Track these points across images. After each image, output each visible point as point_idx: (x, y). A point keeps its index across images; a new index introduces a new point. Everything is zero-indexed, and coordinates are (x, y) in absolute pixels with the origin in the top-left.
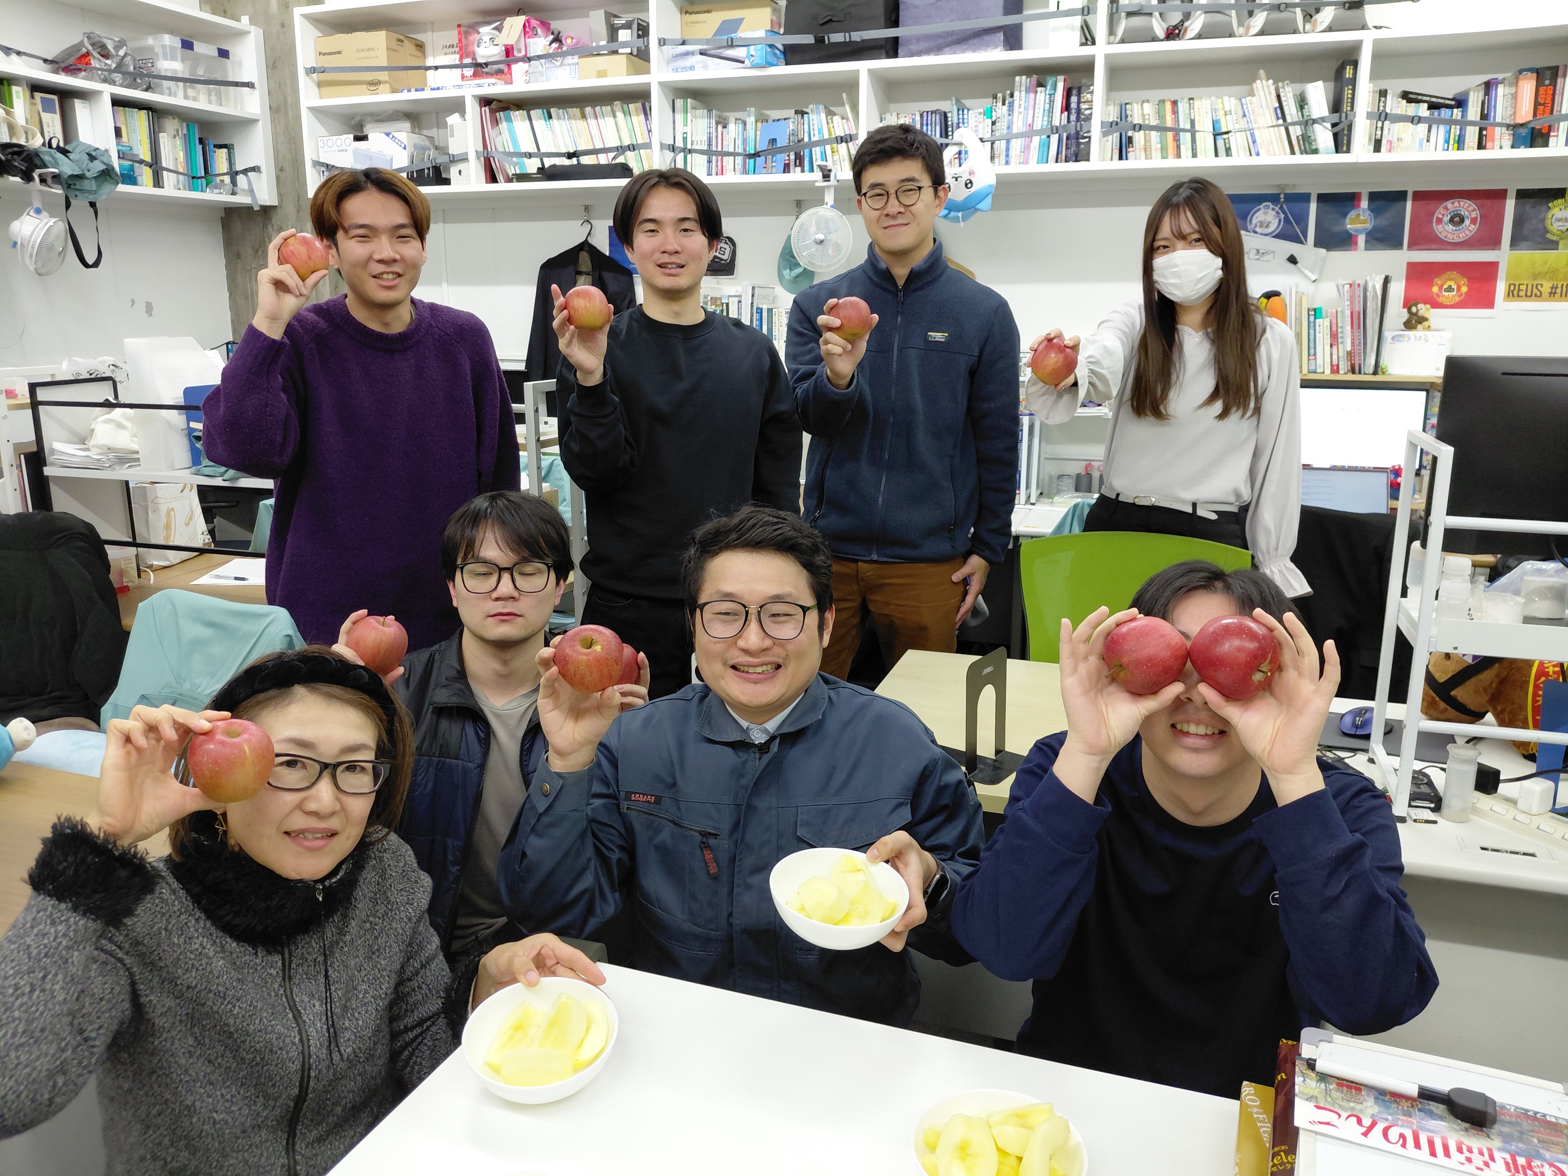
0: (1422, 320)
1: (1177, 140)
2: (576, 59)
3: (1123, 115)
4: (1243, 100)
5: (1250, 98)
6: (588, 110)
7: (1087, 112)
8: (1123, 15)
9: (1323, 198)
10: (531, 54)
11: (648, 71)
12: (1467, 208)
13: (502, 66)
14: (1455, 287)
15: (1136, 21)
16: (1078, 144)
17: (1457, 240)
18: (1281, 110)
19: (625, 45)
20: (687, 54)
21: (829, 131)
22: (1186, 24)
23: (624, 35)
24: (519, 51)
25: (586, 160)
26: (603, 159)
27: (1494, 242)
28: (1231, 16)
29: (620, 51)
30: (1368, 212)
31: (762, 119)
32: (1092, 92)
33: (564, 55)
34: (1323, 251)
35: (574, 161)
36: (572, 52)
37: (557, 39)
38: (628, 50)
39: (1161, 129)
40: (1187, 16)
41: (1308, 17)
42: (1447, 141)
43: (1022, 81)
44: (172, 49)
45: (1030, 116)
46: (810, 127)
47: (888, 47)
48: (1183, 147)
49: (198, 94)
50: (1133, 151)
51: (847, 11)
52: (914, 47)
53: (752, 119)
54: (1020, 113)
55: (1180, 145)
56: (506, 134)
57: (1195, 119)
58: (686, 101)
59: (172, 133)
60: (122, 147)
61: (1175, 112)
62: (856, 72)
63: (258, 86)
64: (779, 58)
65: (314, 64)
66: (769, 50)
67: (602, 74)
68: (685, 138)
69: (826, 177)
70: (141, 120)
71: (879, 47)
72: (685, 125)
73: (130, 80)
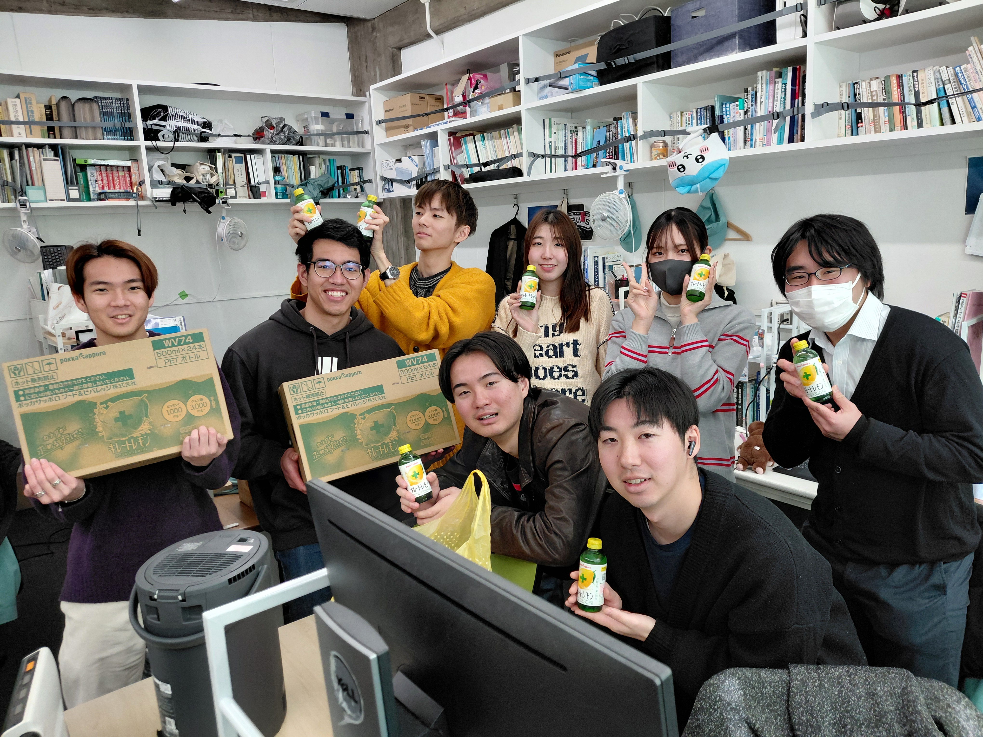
1: (903, 114)
2: (488, 99)
4: (958, 68)
5: (965, 65)
6: (502, 132)
20: (543, 87)
24: (467, 97)
25: (493, 167)
33: (481, 97)
35: (487, 168)
36: (487, 94)
43: (763, 74)
44: (316, 118)
45: (771, 105)
46: (622, 129)
47: (661, 62)
48: (908, 118)
49: (335, 141)
50: (862, 126)
51: (629, 40)
52: (680, 59)
53: (588, 128)
54: (762, 102)
55: (906, 116)
56: (465, 151)
57: (919, 90)
58: (550, 120)
59: (318, 166)
60: (278, 178)
61: (900, 85)
62: (635, 86)
63: (369, 132)
64: (593, 82)
65: (382, 117)
66: (582, 77)
67: (501, 108)
68: (550, 146)
69: (614, 169)
70: (294, 162)
71: (652, 63)
72: (551, 137)
73: (286, 140)
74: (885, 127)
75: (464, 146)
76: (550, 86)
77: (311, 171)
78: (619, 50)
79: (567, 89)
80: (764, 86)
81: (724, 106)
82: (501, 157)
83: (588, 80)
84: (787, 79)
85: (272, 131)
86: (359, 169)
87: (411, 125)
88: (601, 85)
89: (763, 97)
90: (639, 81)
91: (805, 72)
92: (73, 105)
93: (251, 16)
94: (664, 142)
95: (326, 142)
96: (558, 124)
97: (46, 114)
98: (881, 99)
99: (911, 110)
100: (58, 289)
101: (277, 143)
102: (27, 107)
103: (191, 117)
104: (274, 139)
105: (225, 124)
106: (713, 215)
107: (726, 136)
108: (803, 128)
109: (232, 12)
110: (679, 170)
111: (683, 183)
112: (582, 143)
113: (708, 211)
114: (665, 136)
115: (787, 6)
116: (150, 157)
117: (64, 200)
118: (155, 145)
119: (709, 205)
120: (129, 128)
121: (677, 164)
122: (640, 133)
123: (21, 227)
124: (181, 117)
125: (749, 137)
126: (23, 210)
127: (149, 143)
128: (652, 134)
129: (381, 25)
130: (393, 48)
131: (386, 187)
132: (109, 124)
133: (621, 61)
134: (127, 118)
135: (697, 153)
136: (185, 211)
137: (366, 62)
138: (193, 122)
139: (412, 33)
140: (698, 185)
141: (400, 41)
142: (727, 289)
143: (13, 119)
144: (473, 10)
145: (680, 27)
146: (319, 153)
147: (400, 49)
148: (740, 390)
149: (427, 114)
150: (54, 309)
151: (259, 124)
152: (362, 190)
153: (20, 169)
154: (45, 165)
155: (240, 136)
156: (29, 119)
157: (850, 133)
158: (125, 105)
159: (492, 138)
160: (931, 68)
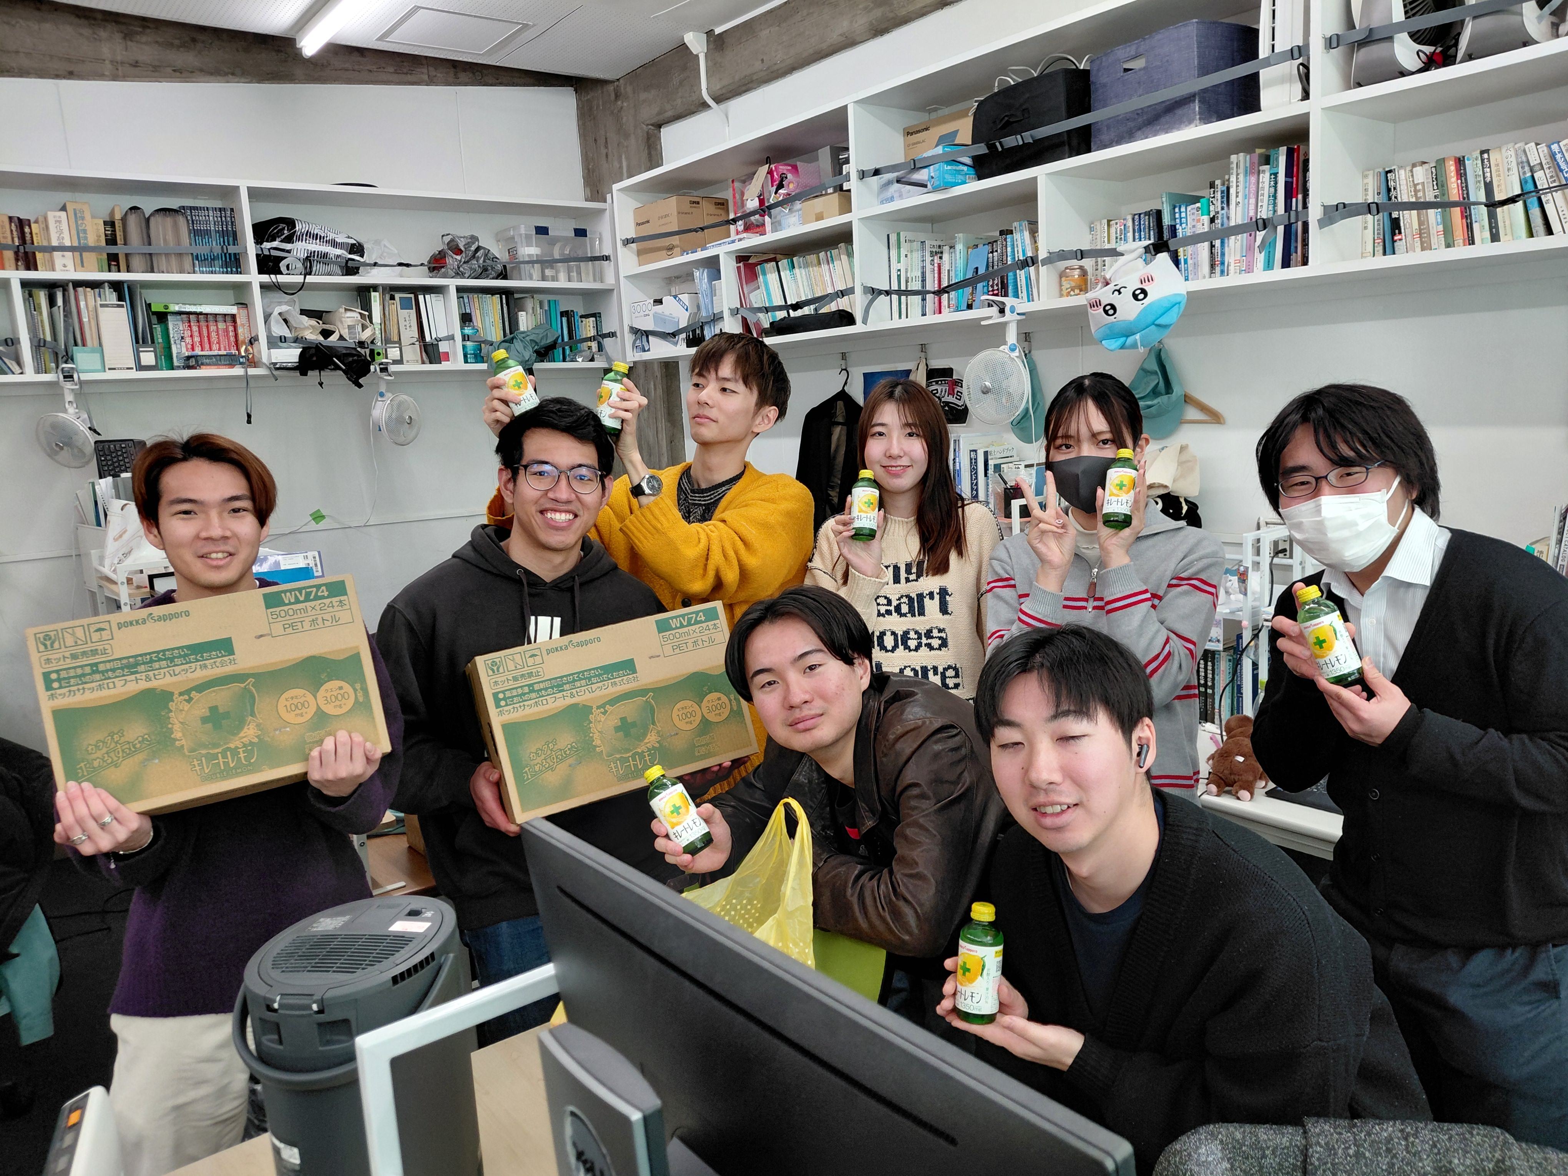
1: (1467, 220)
2: (799, 204)
6: (822, 254)
8: (1354, 46)
15: (1374, 51)
20: (887, 184)
24: (768, 200)
25: (808, 310)
31: (973, 245)
33: (788, 201)
35: (800, 312)
36: (798, 196)
43: (1239, 160)
44: (528, 237)
45: (1252, 207)
46: (1013, 248)
47: (1075, 142)
48: (1476, 226)
49: (557, 272)
50: (1400, 240)
51: (1024, 107)
52: (1105, 137)
53: (959, 247)
54: (1237, 204)
55: (1471, 223)
56: (763, 287)
57: (1491, 182)
58: (898, 235)
59: (530, 311)
60: (468, 331)
61: (1461, 174)
62: (1035, 179)
63: (612, 258)
64: (966, 174)
65: (632, 234)
66: (949, 168)
67: (819, 217)
68: (899, 276)
69: (1002, 311)
70: (494, 303)
71: (1061, 144)
72: (899, 262)
73: (480, 271)
74: (1438, 239)
75: (761, 279)
76: (898, 181)
77: (520, 319)
78: (1008, 124)
79: (925, 186)
80: (1241, 177)
81: (1177, 210)
82: (820, 295)
83: (959, 172)
84: (1277, 166)
85: (459, 257)
86: (596, 315)
87: (677, 246)
88: (979, 179)
89: (1240, 195)
90: (1041, 173)
91: (1307, 154)
92: (148, 220)
93: (426, 77)
94: (1081, 268)
95: (543, 272)
96: (910, 241)
97: (106, 235)
98: (1430, 197)
99: (1481, 214)
100: (122, 509)
101: (467, 275)
102: (76, 222)
103: (331, 236)
104: (461, 269)
105: (385, 246)
106: (1162, 384)
107: (1181, 257)
108: (1305, 243)
109: (396, 72)
110: (1106, 312)
111: (1113, 333)
112: (949, 271)
113: (1154, 377)
114: (1082, 258)
115: (1276, 51)
116: (266, 301)
117: (132, 368)
118: (274, 280)
119: (1155, 367)
120: (235, 254)
121: (1104, 303)
122: (1042, 255)
123: (65, 411)
124: (316, 237)
125: (1218, 259)
126: (69, 385)
127: (265, 278)
128: (1063, 255)
129: (629, 89)
130: (648, 125)
131: (638, 343)
132: (202, 249)
133: (1011, 141)
134: (231, 239)
135: (1134, 285)
136: (321, 384)
137: (606, 147)
138: (334, 244)
139: (679, 101)
140: (1138, 336)
141: (659, 114)
142: (1186, 501)
143: (55, 243)
144: (775, 64)
145: (1105, 85)
146: (532, 292)
147: (659, 126)
148: (1209, 664)
149: (702, 229)
150: (115, 540)
151: (438, 246)
152: (600, 348)
153: (64, 321)
154: (104, 314)
155: (408, 265)
156: (79, 243)
157: (1381, 251)
158: (229, 219)
159: (806, 265)
160: (1510, 145)
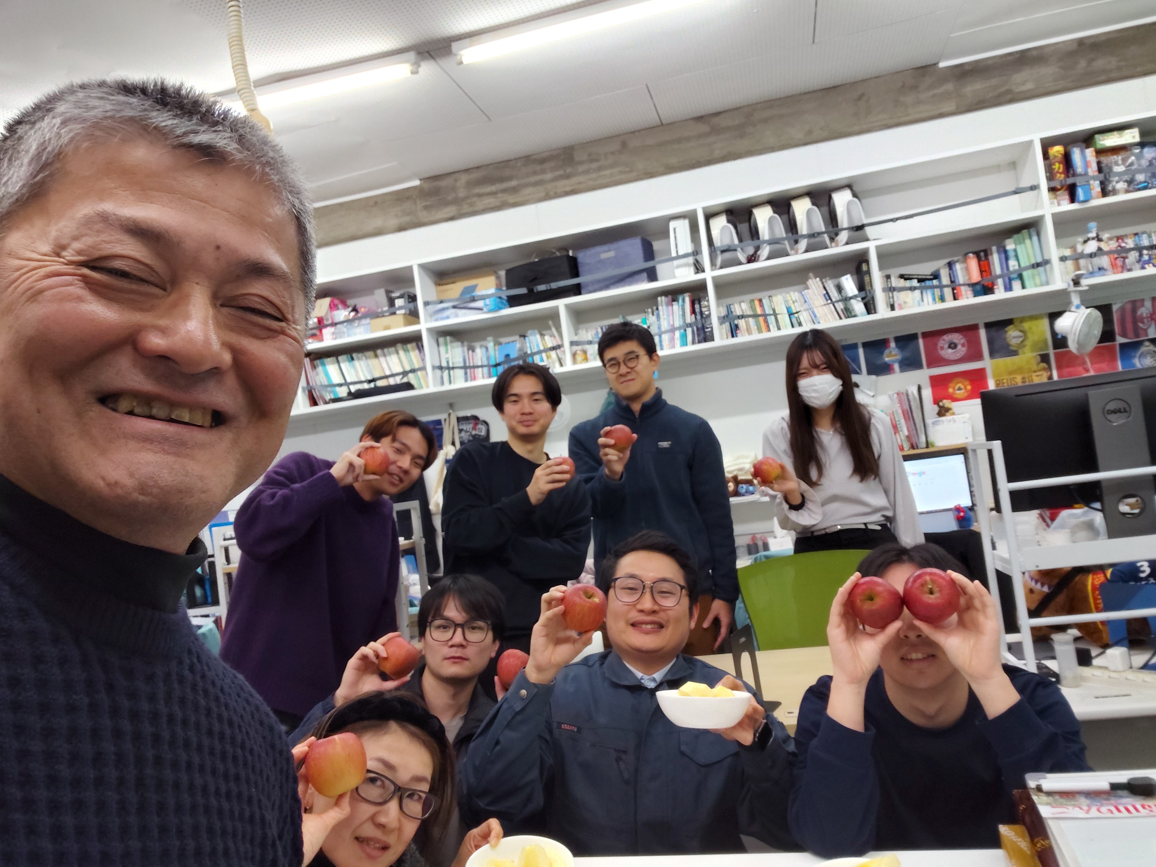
0: (948, 410)
1: (766, 322)
2: (368, 321)
3: (729, 311)
4: (803, 293)
5: (806, 291)
6: (379, 352)
7: (707, 313)
8: (719, 252)
9: (865, 345)
10: (337, 320)
11: (418, 322)
12: (956, 338)
13: (315, 331)
14: (962, 387)
15: (727, 255)
16: (705, 332)
17: (956, 358)
18: (827, 294)
19: (400, 308)
20: (444, 309)
21: (543, 345)
22: (759, 253)
23: (399, 302)
24: (327, 320)
25: (380, 383)
26: (392, 381)
27: (977, 356)
28: (785, 244)
29: (398, 312)
30: (896, 350)
31: (497, 343)
32: (708, 301)
33: (360, 319)
34: (873, 377)
35: (372, 385)
36: (365, 316)
37: (355, 310)
38: (403, 311)
39: (755, 316)
40: (757, 249)
41: (832, 239)
42: (934, 299)
43: (662, 300)
46: (532, 345)
47: (573, 290)
48: (771, 326)
50: (739, 332)
51: (546, 271)
53: (491, 344)
54: (664, 319)
55: (768, 324)
57: (774, 308)
58: (445, 339)
61: (762, 306)
62: (557, 306)
64: (505, 305)
66: (500, 301)
71: (567, 291)
72: (447, 353)
74: (754, 331)
75: (320, 369)
76: (455, 308)
78: (536, 279)
79: (480, 310)
80: (664, 307)
83: (502, 303)
84: (685, 302)
88: (510, 308)
90: (561, 304)
94: (583, 350)
98: (749, 313)
133: (542, 288)
145: (587, 264)
159: (366, 358)
